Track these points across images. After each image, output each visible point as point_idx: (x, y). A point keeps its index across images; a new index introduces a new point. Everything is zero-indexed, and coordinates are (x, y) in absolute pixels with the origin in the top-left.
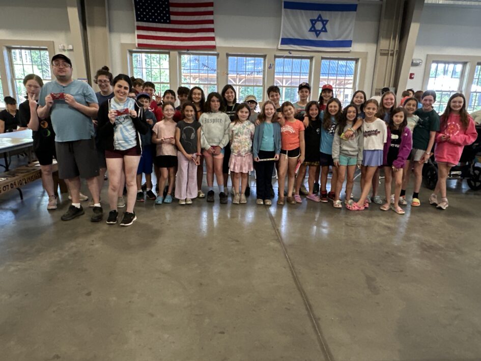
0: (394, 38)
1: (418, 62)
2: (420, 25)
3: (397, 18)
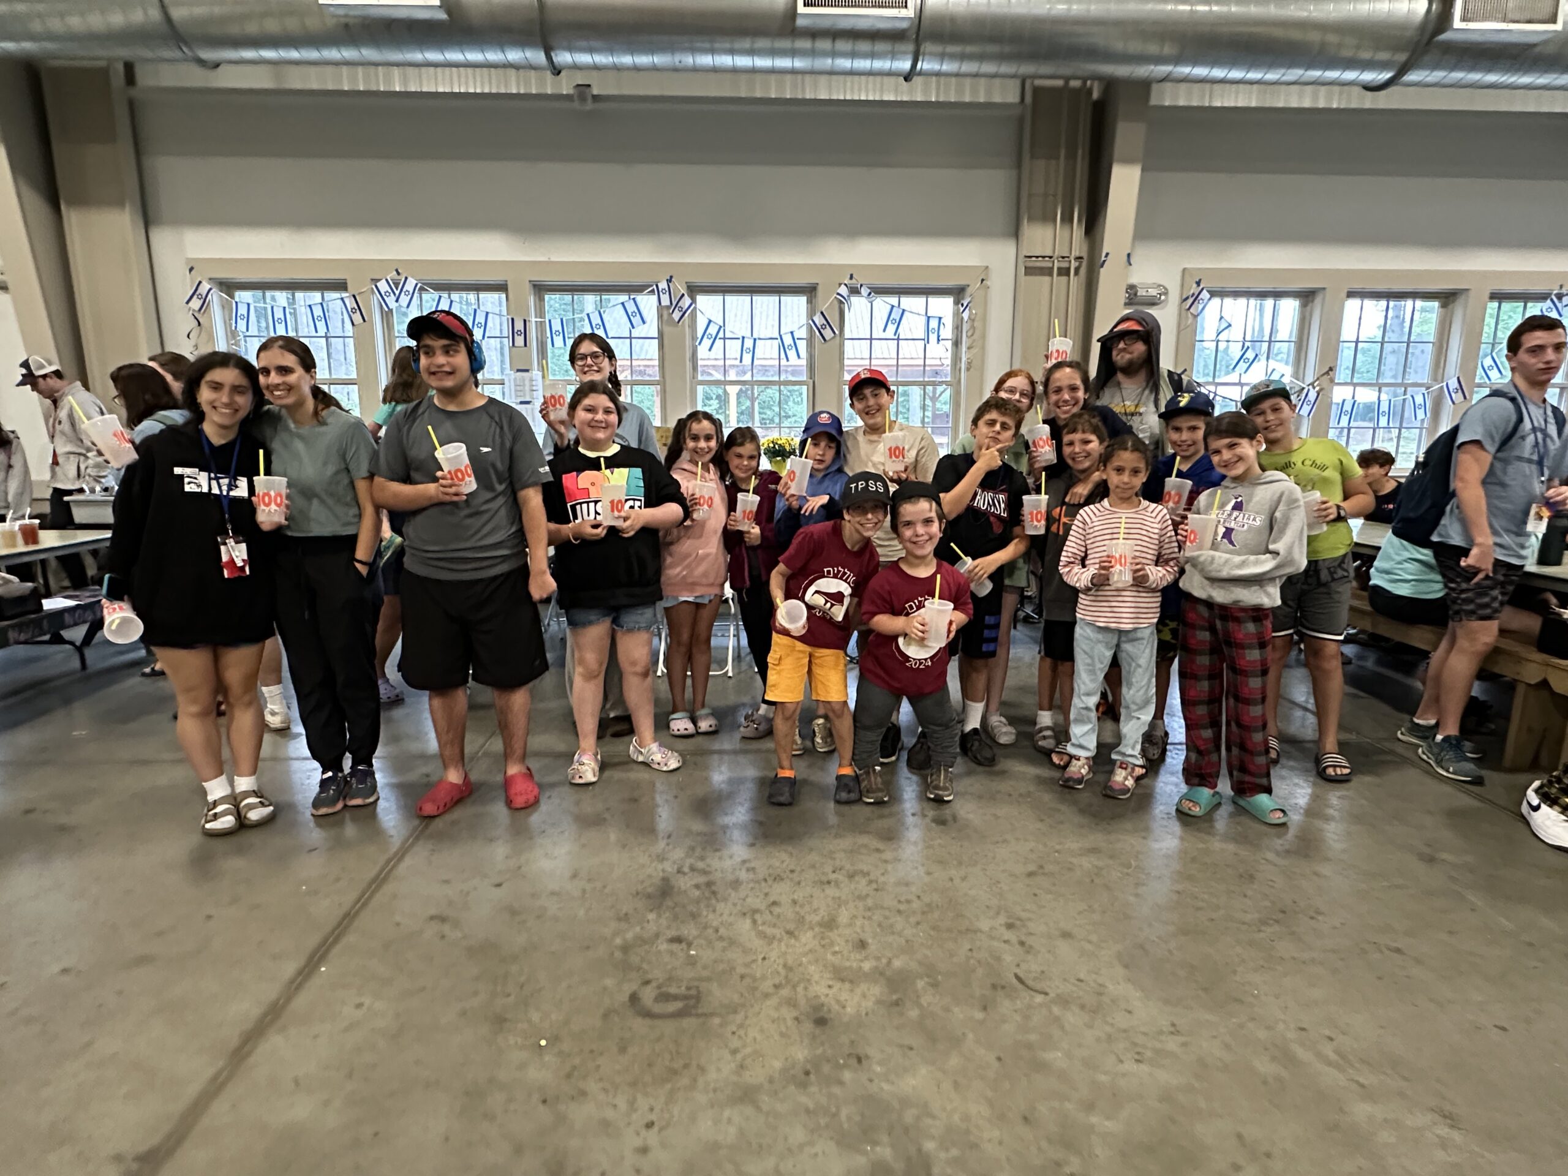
0: (1068, 219)
1: (1153, 292)
2: (1143, 170)
3: (1071, 156)
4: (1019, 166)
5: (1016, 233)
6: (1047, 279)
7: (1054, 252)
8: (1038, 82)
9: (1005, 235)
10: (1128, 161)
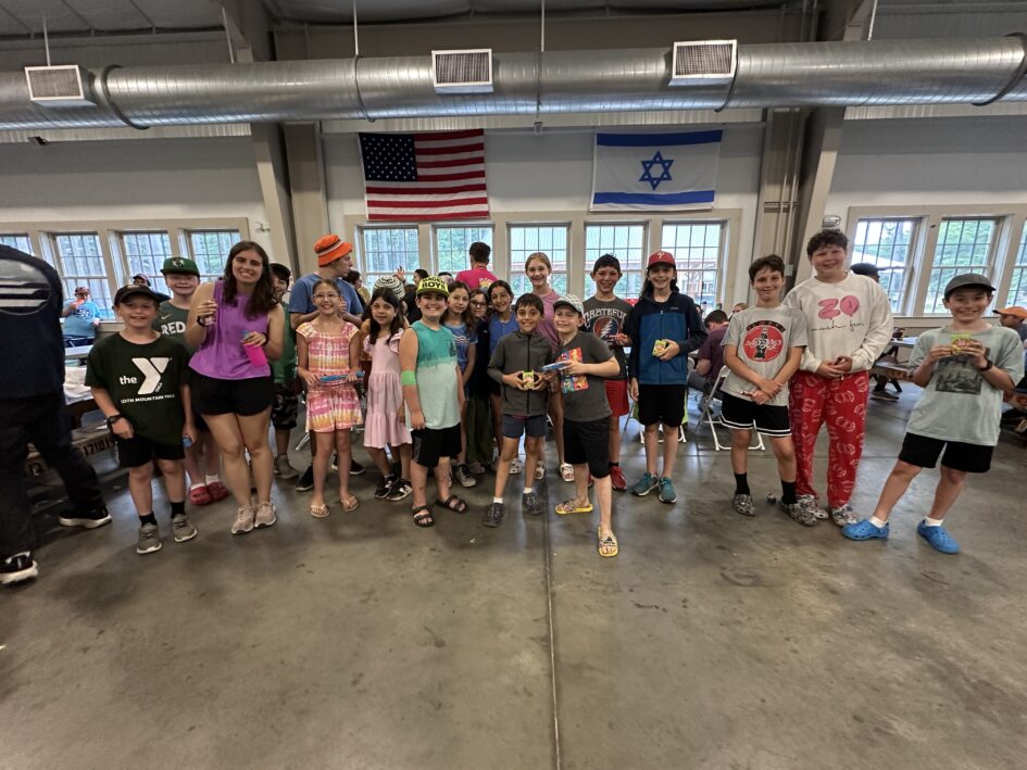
0: (790, 182)
1: (833, 220)
2: (838, 155)
3: (794, 148)
4: (762, 155)
5: (758, 191)
6: (775, 215)
7: (781, 198)
8: (777, 110)
9: (752, 191)
10: (830, 149)
